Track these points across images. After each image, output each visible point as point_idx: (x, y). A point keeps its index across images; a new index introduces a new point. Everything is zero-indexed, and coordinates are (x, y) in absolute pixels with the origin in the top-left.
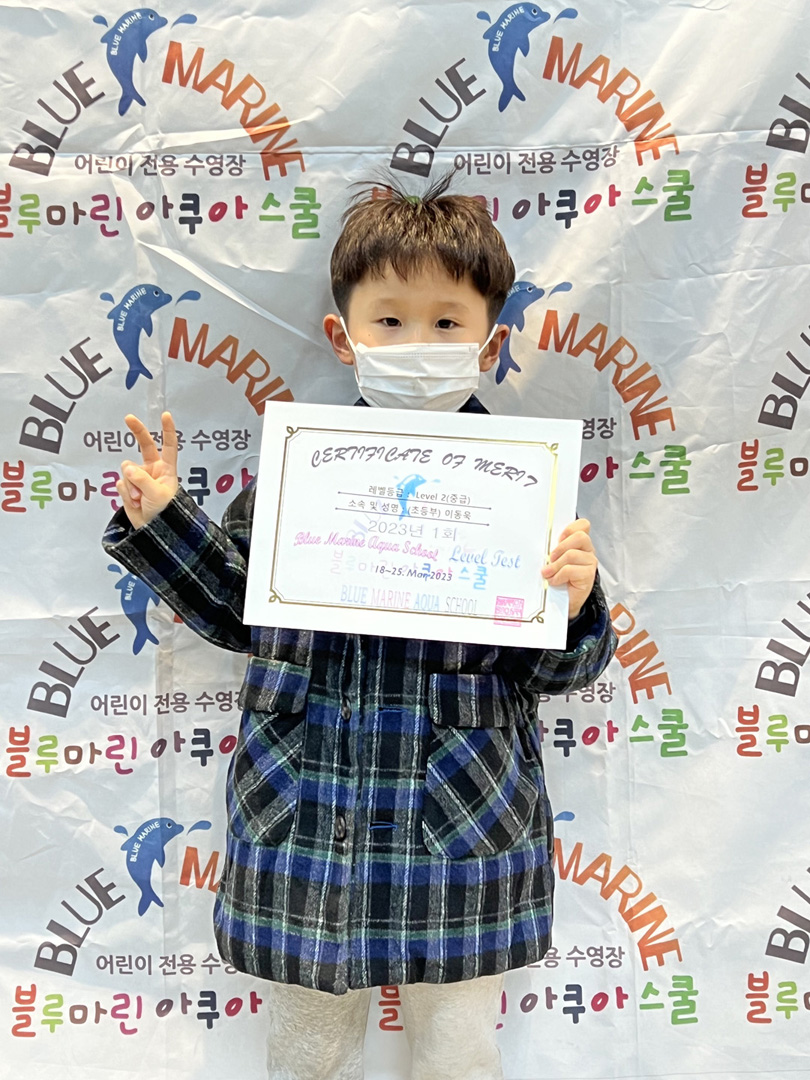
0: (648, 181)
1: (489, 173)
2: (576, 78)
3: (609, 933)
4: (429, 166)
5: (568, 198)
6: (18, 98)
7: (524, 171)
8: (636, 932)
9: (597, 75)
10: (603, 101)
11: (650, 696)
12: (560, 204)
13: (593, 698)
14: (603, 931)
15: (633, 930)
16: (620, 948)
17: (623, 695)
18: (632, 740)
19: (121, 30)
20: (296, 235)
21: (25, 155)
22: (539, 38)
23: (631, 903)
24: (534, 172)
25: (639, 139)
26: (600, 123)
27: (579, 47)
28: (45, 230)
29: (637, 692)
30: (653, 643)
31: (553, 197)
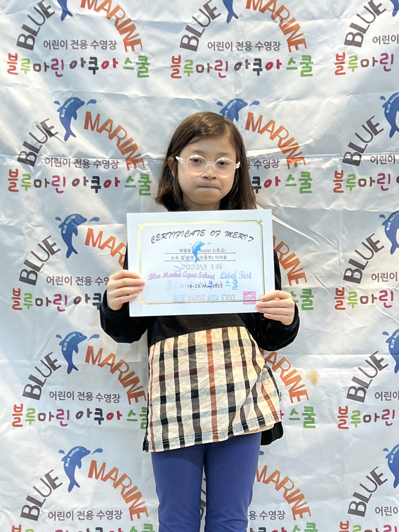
1: (386, 163)
4: (360, 161)
19: (228, 108)
20: (301, 192)
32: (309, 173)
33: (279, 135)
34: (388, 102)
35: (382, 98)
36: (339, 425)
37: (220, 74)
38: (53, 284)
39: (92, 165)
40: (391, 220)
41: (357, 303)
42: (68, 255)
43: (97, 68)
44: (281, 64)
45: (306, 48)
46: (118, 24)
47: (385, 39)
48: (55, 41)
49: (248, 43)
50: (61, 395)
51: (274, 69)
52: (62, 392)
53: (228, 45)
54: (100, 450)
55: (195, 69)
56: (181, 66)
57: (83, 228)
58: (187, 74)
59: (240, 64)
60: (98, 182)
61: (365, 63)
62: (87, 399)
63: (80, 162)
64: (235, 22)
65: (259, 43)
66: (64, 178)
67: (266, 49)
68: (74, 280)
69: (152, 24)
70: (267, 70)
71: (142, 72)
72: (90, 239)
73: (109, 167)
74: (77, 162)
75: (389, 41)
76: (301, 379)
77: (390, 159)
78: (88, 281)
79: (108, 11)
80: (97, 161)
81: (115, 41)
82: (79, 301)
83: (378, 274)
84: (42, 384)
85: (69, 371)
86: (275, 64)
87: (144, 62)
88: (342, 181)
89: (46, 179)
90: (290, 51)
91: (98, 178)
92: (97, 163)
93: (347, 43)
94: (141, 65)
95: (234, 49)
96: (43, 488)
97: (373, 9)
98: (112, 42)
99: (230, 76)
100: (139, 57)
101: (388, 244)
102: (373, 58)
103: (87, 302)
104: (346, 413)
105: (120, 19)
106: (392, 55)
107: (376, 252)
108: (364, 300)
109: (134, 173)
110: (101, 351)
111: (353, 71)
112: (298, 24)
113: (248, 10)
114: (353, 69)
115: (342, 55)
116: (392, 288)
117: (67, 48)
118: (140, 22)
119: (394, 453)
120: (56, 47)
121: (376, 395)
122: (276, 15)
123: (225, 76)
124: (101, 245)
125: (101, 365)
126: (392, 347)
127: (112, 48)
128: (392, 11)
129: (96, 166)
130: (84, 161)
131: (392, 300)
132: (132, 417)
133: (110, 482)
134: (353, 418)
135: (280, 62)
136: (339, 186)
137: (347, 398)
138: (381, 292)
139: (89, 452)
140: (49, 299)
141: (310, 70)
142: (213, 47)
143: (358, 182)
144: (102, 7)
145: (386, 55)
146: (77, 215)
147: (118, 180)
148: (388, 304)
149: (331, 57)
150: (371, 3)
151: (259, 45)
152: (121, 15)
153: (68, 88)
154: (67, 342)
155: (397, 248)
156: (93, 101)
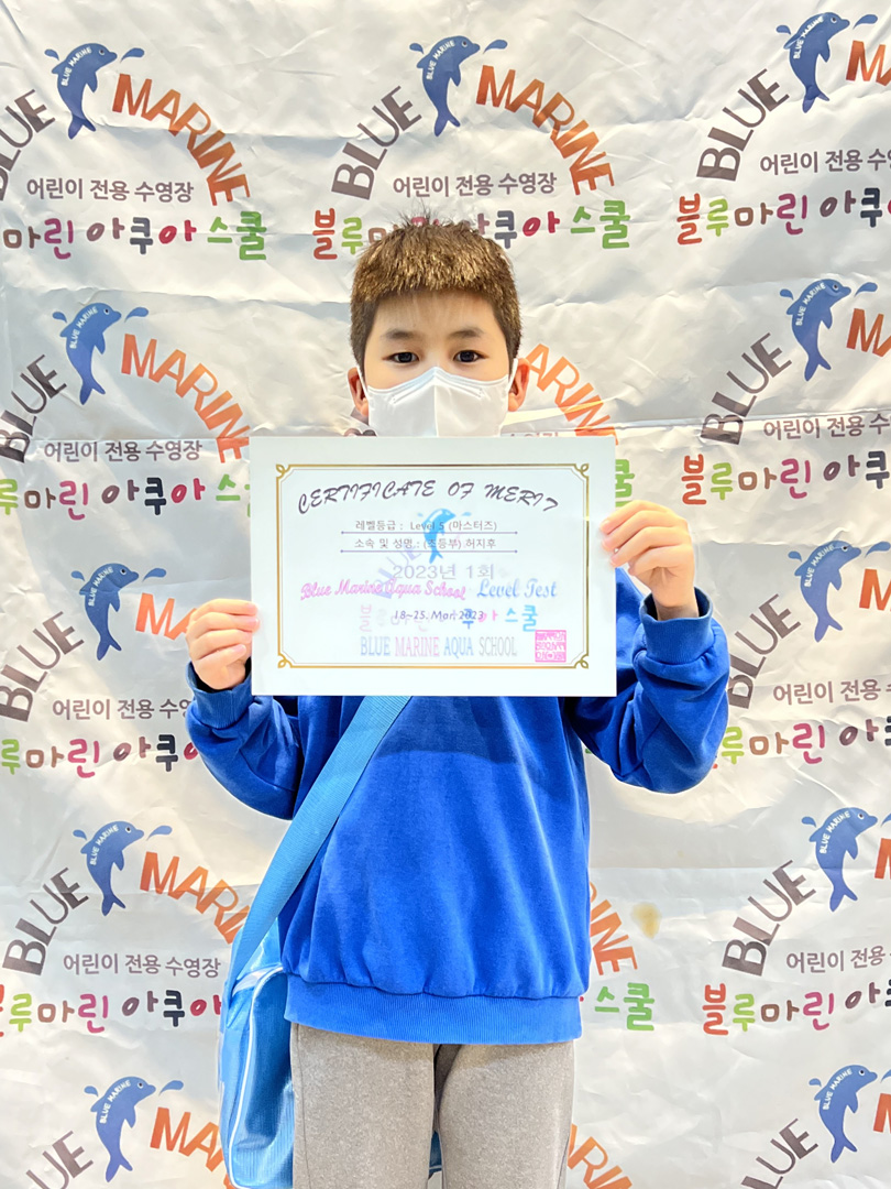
1: (799, 437)
2: (879, 346)
4: (738, 434)
5: (878, 459)
7: (833, 435)
12: (870, 464)
22: (841, 310)
24: (843, 435)
27: (880, 318)
31: (862, 458)
32: (627, 461)
33: (558, 378)
34: (799, 303)
35: (786, 293)
36: (707, 1026)
38: (68, 718)
39: (143, 453)
40: (814, 563)
41: (742, 753)
42: (102, 652)
43: (150, 242)
44: (558, 221)
45: (612, 184)
46: (195, 146)
47: (789, 162)
48: (54, 181)
49: (482, 179)
50: (89, 963)
51: (543, 232)
52: (90, 957)
53: (437, 184)
54: (176, 1085)
55: (365, 238)
56: (336, 232)
57: (129, 596)
58: (350, 249)
60: (159, 490)
61: (744, 217)
62: (147, 970)
63: (120, 448)
64: (453, 134)
65: (508, 177)
66: (85, 486)
67: (524, 190)
68: (115, 705)
69: (272, 142)
70: (527, 235)
71: (251, 248)
72: (146, 617)
73: (180, 456)
74: (112, 448)
75: (796, 166)
76: (619, 923)
77: (808, 427)
78: (146, 709)
79: (172, 116)
80: (155, 444)
81: (189, 184)
82: (126, 754)
83: (789, 686)
84: (47, 939)
85: (106, 909)
86: (545, 222)
87: (253, 225)
88: (701, 478)
89: (47, 490)
90: (578, 192)
91: (158, 481)
92: (155, 449)
93: (704, 172)
94: (248, 233)
95: (453, 192)
96: (49, 1173)
97: (758, 96)
98: (183, 185)
100: (244, 214)
101: (810, 620)
102: (763, 205)
103: (142, 753)
104: (722, 999)
105: (200, 133)
106: (805, 199)
107: (782, 637)
108: (759, 746)
109: (236, 469)
110: (175, 862)
111: (718, 234)
112: (593, 134)
113: (481, 106)
114: (718, 229)
115: (693, 199)
116: (820, 718)
117: (81, 197)
118: (244, 139)
119: (833, 1087)
120: (56, 193)
121: (790, 956)
122: (542, 117)
124: (170, 629)
125: (176, 895)
126: (823, 850)
127: (182, 198)
128: (802, 101)
129: (152, 455)
130: (126, 446)
131: (822, 745)
133: (200, 1156)
134: (737, 1009)
135: (556, 216)
136: (694, 489)
137: (724, 965)
138: (797, 728)
139: (151, 1089)
140: (58, 751)
141: (624, 235)
142: (405, 188)
143: (737, 480)
144: (159, 108)
145: (791, 197)
146: (116, 567)
147: (201, 484)
148: (813, 754)
149: (669, 205)
150: (755, 83)
151: (508, 182)
152: (201, 124)
153: (83, 283)
154: (97, 846)
155: (830, 628)
156: (141, 312)
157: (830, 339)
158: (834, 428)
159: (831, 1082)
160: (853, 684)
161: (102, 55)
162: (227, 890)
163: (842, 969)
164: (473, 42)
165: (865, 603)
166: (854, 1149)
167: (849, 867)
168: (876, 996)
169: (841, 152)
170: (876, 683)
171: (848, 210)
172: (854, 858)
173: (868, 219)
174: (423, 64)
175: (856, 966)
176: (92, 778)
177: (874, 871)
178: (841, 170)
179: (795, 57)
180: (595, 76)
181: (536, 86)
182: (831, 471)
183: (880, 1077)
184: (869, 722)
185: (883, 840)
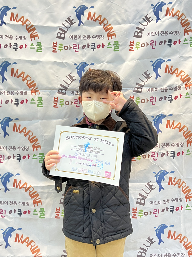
0: (188, 93)
1: (154, 92)
2: (172, 72)
3: (182, 250)
4: (141, 91)
5: (171, 97)
6: (59, 80)
7: (161, 91)
8: (187, 250)
9: (176, 72)
10: (178, 77)
11: (190, 200)
12: (169, 98)
13: (178, 201)
14: (180, 250)
15: (186, 249)
16: (184, 254)
17: (184, 200)
18: (186, 210)
19: (80, 66)
21: (60, 91)
22: (163, 65)
23: (186, 244)
24: (163, 92)
25: (186, 84)
26: (177, 81)
27: (172, 66)
28: (65, 106)
29: (187, 199)
30: (190, 189)
31: (167, 96)
34: (154, 64)
35: (151, 61)
36: (133, 216)
37: (75, 50)
39: (15, 93)
40: (157, 118)
41: (141, 158)
42: (5, 136)
43: (18, 48)
45: (116, 37)
46: (27, 28)
47: (153, 34)
49: (88, 36)
50: (2, 203)
51: (101, 48)
52: (2, 201)
53: (79, 37)
54: (20, 229)
55: (63, 48)
56: (57, 47)
57: (11, 124)
58: (60, 50)
59: (85, 46)
60: (18, 101)
61: (143, 45)
62: (14, 204)
63: (10, 92)
64: (82, 26)
65: (94, 36)
66: (2, 100)
67: (97, 38)
68: (8, 147)
69: (43, 27)
70: (98, 48)
71: (39, 50)
72: (15, 128)
73: (23, 94)
74: (8, 92)
78: (14, 148)
79: (22, 22)
80: (17, 91)
81: (26, 36)
82: (10, 158)
85: (5, 191)
86: (101, 45)
87: (40, 45)
90: (108, 39)
91: (18, 99)
92: (18, 92)
93: (135, 36)
94: (38, 47)
95: (82, 39)
97: (147, 20)
99: (80, 51)
100: (37, 43)
102: (147, 43)
103: (14, 158)
104: (136, 211)
105: (28, 25)
106: (156, 41)
108: (144, 157)
109: (34, 97)
110: (20, 181)
111: (138, 49)
112: (112, 27)
113: (88, 20)
114: (137, 48)
115: (133, 42)
116: (157, 151)
117: (3, 39)
118: (38, 26)
119: (159, 229)
121: (150, 201)
122: (101, 23)
123: (78, 52)
124: (20, 131)
125: (20, 188)
126: (157, 179)
127: (25, 39)
128: (156, 20)
129: (17, 94)
130: (11, 92)
131: (157, 157)
132: (35, 213)
133: (25, 244)
134: (139, 213)
135: (104, 44)
137: (136, 203)
139: (15, 230)
141: (118, 48)
142: (72, 38)
143: (140, 100)
144: (20, 20)
145: (153, 41)
146: (8, 118)
147: (27, 100)
148: (155, 159)
149: (128, 42)
150: (146, 17)
151: (94, 37)
152: (28, 23)
153: (3, 57)
154: (4, 177)
155: (160, 132)
156: (15, 63)
157: (161, 71)
158: (161, 90)
159: (158, 228)
160: (164, 144)
161: (7, 8)
162: (31, 187)
163: (161, 204)
164: (87, 7)
165: (167, 127)
166: (163, 242)
167: (163, 183)
168: (168, 210)
169: (164, 31)
170: (169, 144)
171: (165, 44)
172: (164, 181)
173: (169, 46)
174: (76, 11)
175: (164, 203)
176: (3, 163)
177: (168, 183)
178: (164, 35)
179: (155, 11)
180: (113, 14)
181: (100, 16)
182: (161, 99)
183: (169, 227)
184: (167, 152)
185: (170, 177)
